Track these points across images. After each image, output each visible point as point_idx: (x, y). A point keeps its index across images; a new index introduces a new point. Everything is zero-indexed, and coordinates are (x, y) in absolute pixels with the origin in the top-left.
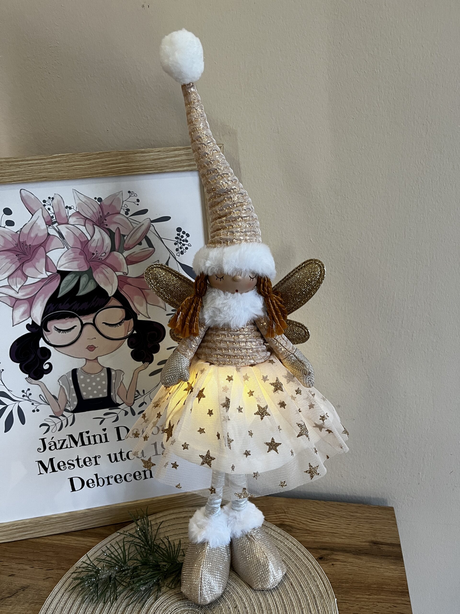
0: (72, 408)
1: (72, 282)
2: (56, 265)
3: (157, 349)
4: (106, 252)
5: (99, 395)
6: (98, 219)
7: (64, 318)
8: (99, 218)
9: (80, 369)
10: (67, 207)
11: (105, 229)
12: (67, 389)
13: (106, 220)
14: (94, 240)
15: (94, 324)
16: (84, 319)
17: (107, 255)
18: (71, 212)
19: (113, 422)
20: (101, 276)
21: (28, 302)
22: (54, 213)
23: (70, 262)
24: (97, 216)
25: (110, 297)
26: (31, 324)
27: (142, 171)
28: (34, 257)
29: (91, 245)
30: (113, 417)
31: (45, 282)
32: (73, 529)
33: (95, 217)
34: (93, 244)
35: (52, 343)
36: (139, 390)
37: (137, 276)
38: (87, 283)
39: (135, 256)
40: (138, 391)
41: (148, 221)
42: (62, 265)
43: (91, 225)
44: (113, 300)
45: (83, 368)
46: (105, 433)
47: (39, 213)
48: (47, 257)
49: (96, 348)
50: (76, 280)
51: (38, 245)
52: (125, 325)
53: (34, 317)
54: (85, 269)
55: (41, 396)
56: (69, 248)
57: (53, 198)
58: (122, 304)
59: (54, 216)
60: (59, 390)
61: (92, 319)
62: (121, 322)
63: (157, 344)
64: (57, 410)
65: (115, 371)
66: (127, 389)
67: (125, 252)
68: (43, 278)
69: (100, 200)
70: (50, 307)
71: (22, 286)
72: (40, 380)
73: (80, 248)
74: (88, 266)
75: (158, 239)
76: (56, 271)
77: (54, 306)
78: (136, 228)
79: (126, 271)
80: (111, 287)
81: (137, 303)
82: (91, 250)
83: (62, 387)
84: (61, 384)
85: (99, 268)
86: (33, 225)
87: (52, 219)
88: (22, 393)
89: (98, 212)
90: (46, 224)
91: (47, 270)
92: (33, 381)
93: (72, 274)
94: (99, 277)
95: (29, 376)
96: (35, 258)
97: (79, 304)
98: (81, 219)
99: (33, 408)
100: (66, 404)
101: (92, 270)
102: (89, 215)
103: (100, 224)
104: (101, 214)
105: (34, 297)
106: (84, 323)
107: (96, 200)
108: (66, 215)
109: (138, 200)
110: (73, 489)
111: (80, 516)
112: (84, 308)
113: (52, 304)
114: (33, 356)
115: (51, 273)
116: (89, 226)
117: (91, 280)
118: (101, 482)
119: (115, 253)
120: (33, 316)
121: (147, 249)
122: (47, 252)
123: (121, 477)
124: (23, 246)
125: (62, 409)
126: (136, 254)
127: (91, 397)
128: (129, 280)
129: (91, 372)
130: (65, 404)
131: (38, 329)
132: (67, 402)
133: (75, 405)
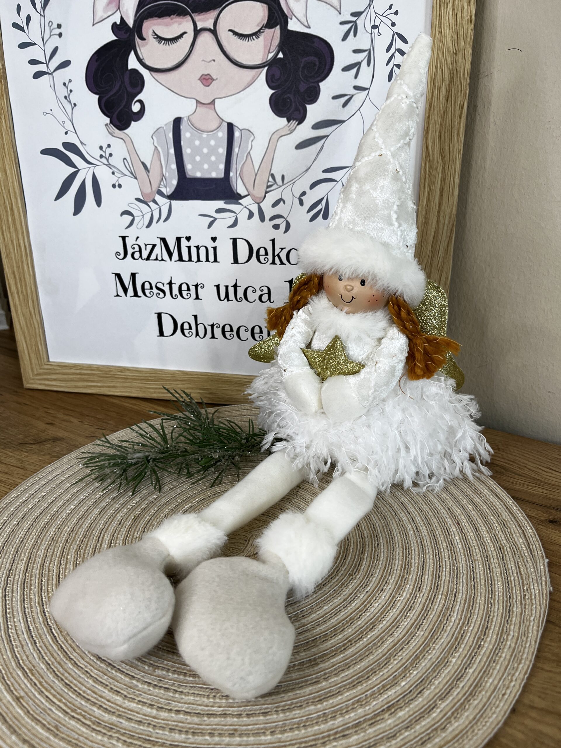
0: (168, 189)
3: (314, 95)
5: (210, 173)
7: (170, 16)
9: (185, 119)
12: (163, 152)
15: (214, 32)
16: (200, 20)
19: (228, 228)
26: (118, 23)
30: (229, 218)
36: (275, 174)
45: (190, 117)
46: (214, 245)
49: (214, 80)
52: (265, 40)
53: (125, 10)
60: (152, 153)
61: (212, 22)
62: (259, 31)
63: (315, 85)
64: (148, 190)
65: (241, 130)
66: (256, 167)
83: (157, 149)
84: (156, 144)
92: (116, 131)
95: (111, 122)
100: (161, 182)
106: (198, 28)
110: (161, 333)
114: (118, 85)
118: (201, 331)
120: (122, 9)
123: (232, 330)
125: (153, 189)
127: (199, 175)
129: (203, 128)
130: (158, 182)
131: (128, 34)
132: (162, 179)
133: (173, 185)
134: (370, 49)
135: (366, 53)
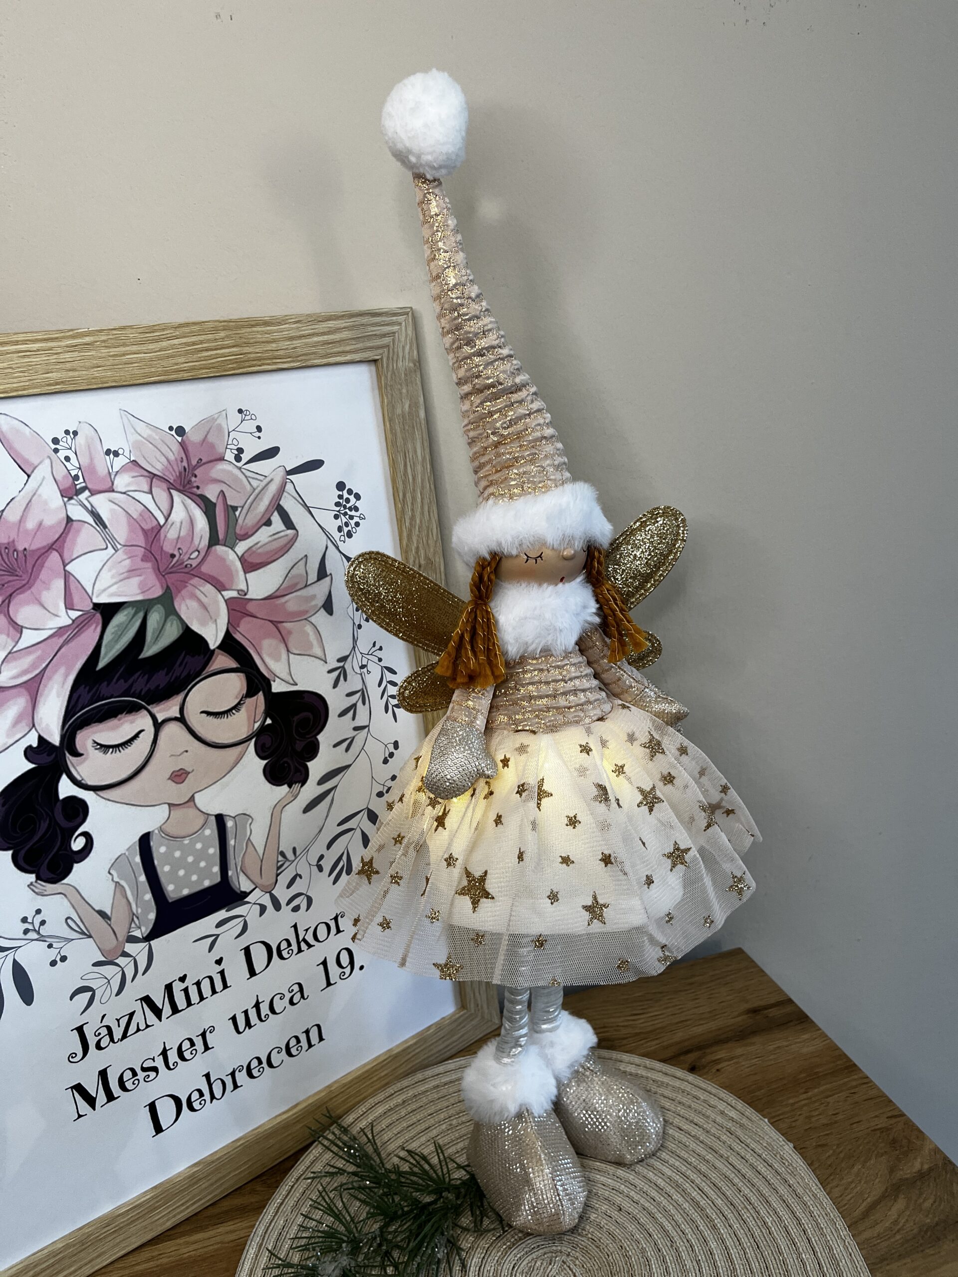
0: (143, 929)
1: (129, 626)
2: (90, 592)
3: (312, 750)
4: (199, 549)
5: (202, 883)
6: (178, 474)
7: (115, 716)
8: (180, 473)
9: (156, 831)
10: (108, 452)
11: (194, 497)
12: (129, 886)
13: (196, 476)
14: (173, 523)
15: (181, 719)
16: (159, 712)
17: (203, 554)
18: (119, 462)
19: (236, 938)
20: (193, 604)
21: (25, 693)
22: (80, 468)
23: (121, 580)
24: (176, 468)
25: (214, 650)
26: (35, 745)
27: (268, 364)
28: (37, 577)
29: (166, 536)
30: (235, 926)
31: (65, 636)
32: (169, 1225)
33: (171, 470)
34: (172, 534)
35: (90, 783)
36: (285, 851)
37: (266, 595)
38: (161, 625)
39: (259, 551)
40: (282, 854)
41: (281, 473)
42: (105, 590)
43: (164, 490)
44: (220, 656)
45: (163, 827)
46: (219, 968)
47: (43, 472)
48: (67, 575)
49: (189, 773)
50: (137, 620)
51: (44, 547)
52: (247, 711)
53: (44, 725)
54: (157, 592)
55: (69, 921)
56: (119, 546)
57: (75, 433)
58: (239, 664)
59: (80, 474)
60: (112, 893)
61: (177, 708)
62: (239, 703)
63: (313, 739)
64: (111, 944)
65: (234, 818)
66: (261, 852)
67: (239, 544)
68: (60, 628)
69: (180, 431)
70: (79, 697)
71: (10, 653)
72: (65, 881)
73: (143, 545)
74: (162, 586)
75: (302, 509)
76: (91, 606)
77: (89, 692)
78: (259, 489)
79: (243, 586)
80: (214, 626)
81: (270, 655)
82: (168, 548)
83: (120, 885)
84: (116, 879)
85: (186, 586)
86: (30, 501)
87: (76, 483)
88: (22, 924)
89: (179, 459)
90: (62, 496)
91: (69, 606)
92: (50, 887)
93: (128, 607)
94: (188, 609)
95: (38, 878)
96: (38, 582)
97: (146, 677)
98: (141, 478)
99: (53, 954)
100: (131, 924)
101: (171, 594)
102: (159, 466)
103: (184, 487)
104: (185, 464)
105: (40, 676)
106: (160, 721)
107: (173, 433)
108: (107, 471)
109: (259, 429)
110: (158, 1129)
111: (182, 1186)
112: (159, 686)
113: (85, 688)
114: (44, 825)
115: (80, 613)
116: (161, 493)
117: (171, 617)
118: (217, 1089)
119: (220, 549)
120: (39, 725)
121: (282, 534)
122: (67, 562)
123: (260, 1062)
124: (8, 554)
125: (120, 939)
126: (259, 548)
127: (186, 892)
128: (251, 607)
129: (183, 834)
130: (127, 926)
131: (54, 756)
132: (133, 919)
133: (151, 920)
134: (363, 689)
135: (359, 694)
